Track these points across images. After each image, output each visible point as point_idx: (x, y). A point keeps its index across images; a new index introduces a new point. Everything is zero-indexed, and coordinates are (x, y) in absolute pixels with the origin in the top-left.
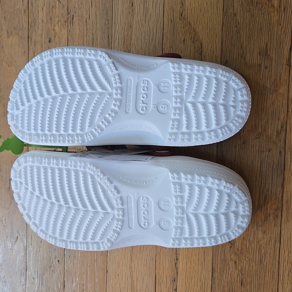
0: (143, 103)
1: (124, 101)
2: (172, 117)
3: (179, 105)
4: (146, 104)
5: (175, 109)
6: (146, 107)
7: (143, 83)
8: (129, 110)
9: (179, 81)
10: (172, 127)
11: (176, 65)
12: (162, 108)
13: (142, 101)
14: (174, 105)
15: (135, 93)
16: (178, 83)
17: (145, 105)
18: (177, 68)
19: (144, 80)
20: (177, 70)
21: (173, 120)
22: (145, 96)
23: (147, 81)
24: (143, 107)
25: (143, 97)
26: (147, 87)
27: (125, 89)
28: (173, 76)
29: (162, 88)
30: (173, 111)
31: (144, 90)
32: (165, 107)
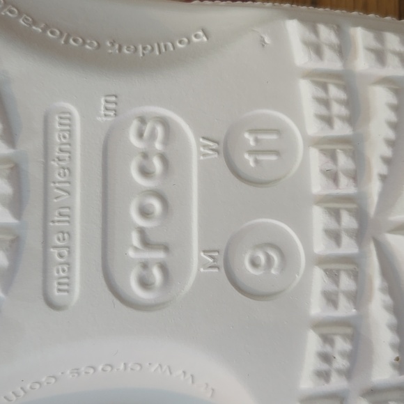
0: (146, 243)
1: (33, 240)
2: (317, 308)
3: (348, 247)
4: (166, 248)
5: (333, 267)
6: (163, 268)
7: (140, 135)
8: (66, 286)
9: (342, 118)
10: (324, 367)
11: (326, 34)
12: (254, 264)
13: (142, 231)
14: (321, 246)
15: (98, 190)
16: (341, 129)
17: (160, 255)
18: (331, 46)
19: (143, 120)
20: (331, 62)
21: (326, 330)
22: (156, 205)
23: (164, 122)
24: (145, 265)
25: (145, 213)
26: (164, 158)
27: (34, 171)
28: (306, 90)
29: (250, 160)
30: (319, 280)
31: (145, 172)
32: (269, 259)
